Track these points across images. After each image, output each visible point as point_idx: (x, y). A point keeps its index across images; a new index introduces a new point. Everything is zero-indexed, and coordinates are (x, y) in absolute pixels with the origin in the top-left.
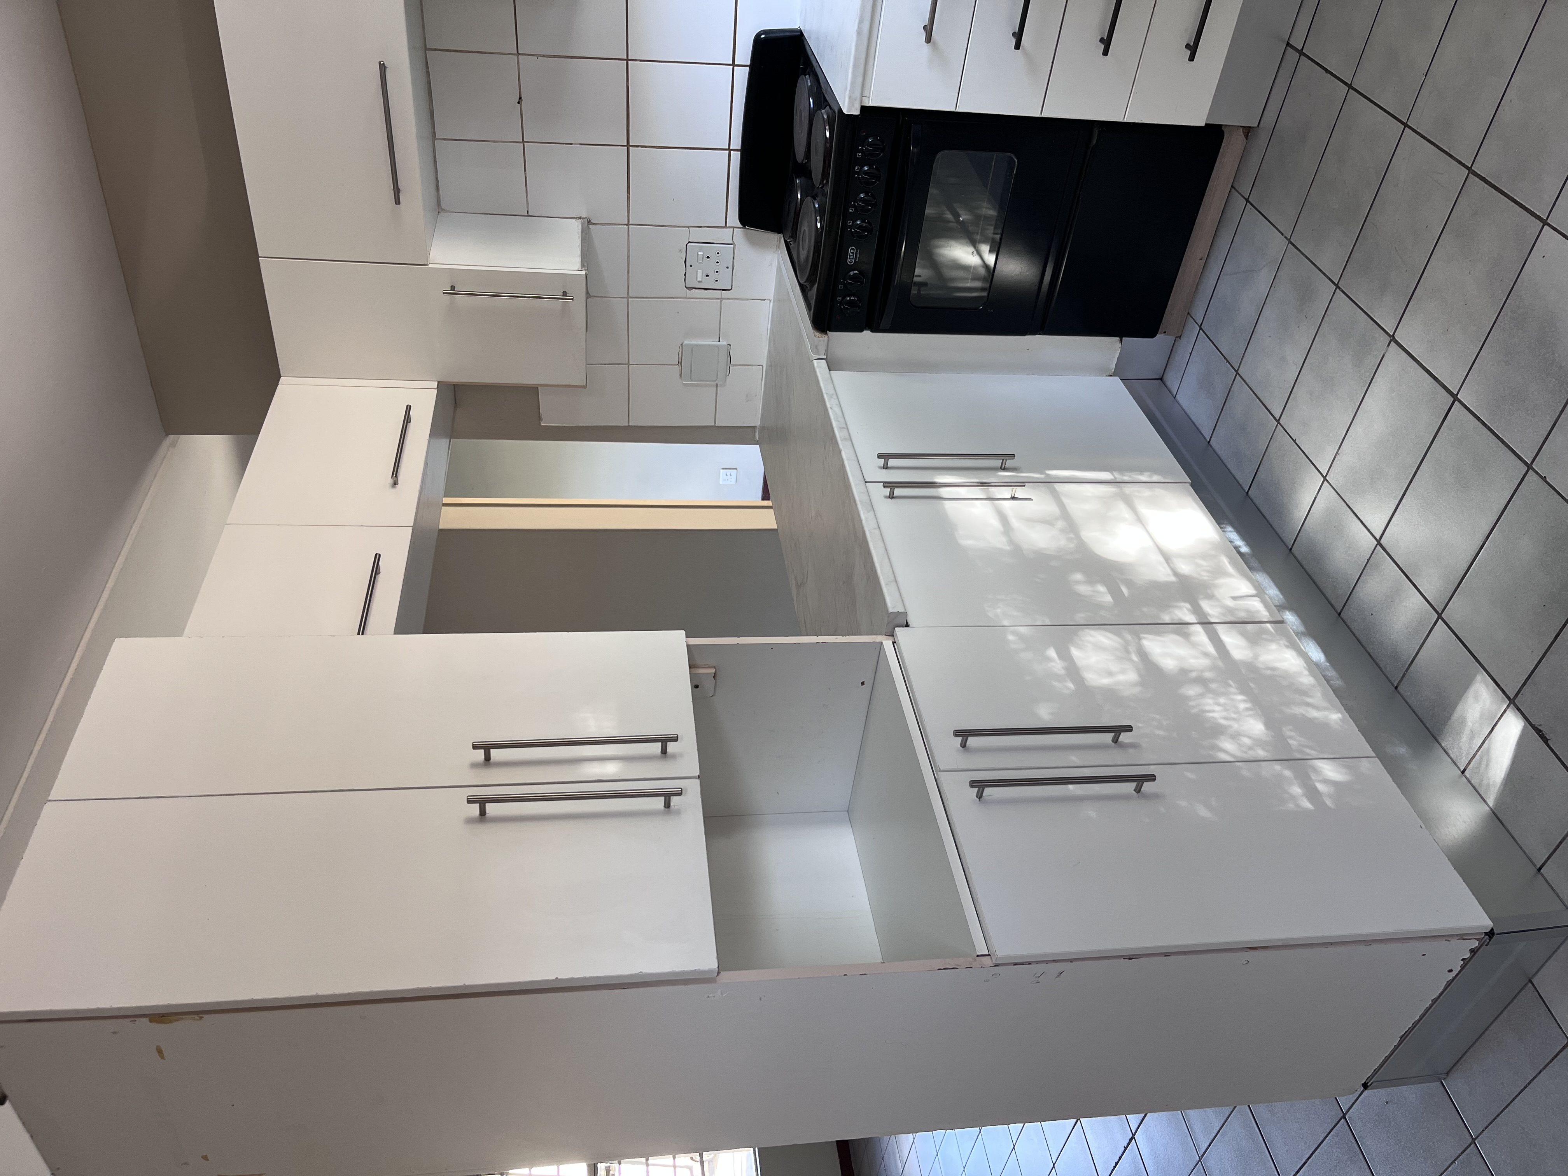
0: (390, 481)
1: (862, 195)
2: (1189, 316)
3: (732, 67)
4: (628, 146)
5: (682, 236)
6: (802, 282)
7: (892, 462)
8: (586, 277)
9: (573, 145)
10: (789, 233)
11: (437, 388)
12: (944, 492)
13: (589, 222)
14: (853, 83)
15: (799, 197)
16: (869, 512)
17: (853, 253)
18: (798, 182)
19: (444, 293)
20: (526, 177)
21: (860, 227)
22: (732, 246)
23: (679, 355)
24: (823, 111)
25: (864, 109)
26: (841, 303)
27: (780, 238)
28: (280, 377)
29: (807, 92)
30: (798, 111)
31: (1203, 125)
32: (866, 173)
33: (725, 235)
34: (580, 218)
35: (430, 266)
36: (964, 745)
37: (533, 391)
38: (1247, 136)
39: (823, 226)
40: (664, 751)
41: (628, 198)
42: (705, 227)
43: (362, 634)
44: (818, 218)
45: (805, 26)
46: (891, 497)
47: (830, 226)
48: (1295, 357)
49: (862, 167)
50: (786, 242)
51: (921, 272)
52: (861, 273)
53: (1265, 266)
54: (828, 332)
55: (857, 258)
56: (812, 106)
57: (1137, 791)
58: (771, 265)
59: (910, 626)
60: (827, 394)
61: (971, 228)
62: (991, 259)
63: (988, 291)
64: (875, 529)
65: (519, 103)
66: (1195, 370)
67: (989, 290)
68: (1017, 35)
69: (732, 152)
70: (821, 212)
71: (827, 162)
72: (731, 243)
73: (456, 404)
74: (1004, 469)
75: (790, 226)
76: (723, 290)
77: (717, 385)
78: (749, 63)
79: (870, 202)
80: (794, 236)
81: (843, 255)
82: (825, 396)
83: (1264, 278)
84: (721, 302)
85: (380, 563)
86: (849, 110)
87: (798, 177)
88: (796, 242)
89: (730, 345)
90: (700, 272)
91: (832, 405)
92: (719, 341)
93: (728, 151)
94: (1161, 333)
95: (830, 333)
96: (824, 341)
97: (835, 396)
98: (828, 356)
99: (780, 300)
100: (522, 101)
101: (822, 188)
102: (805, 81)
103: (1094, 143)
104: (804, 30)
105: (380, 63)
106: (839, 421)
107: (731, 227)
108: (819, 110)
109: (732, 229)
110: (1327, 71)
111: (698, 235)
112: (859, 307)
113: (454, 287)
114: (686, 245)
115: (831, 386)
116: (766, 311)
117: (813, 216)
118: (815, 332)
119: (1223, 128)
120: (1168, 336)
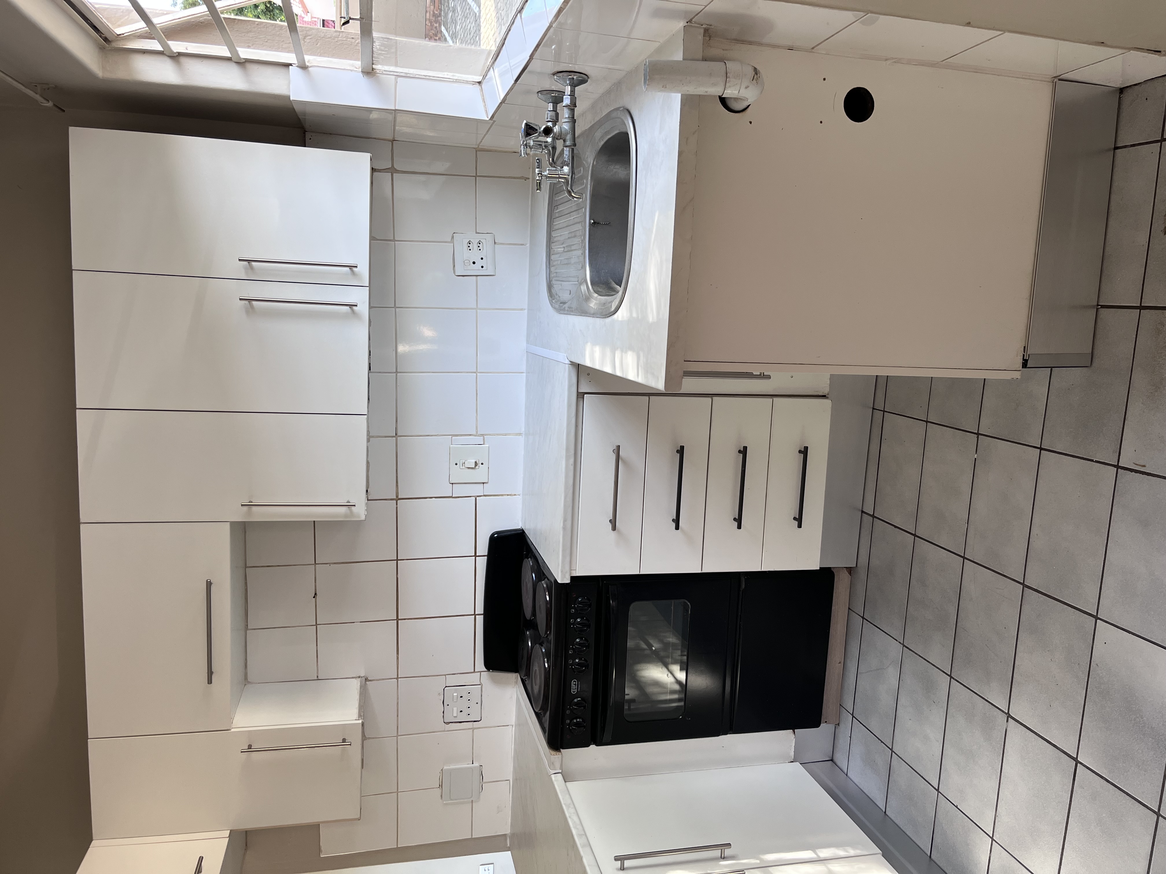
1: (578, 640)
2: (841, 707)
3: (474, 557)
4: (398, 620)
5: (441, 683)
6: (537, 711)
7: (627, 864)
8: (363, 724)
9: (355, 623)
10: (523, 672)
11: (229, 836)
13: (367, 680)
14: (563, 562)
15: (530, 645)
17: (575, 684)
18: (528, 633)
19: (242, 752)
20: (317, 651)
21: (578, 664)
22: (480, 686)
23: (439, 779)
24: (543, 582)
25: (572, 578)
26: (569, 725)
27: (517, 676)
28: (92, 840)
29: (530, 569)
30: (524, 584)
31: (817, 568)
32: (579, 623)
33: (474, 678)
34: (359, 677)
35: (233, 730)
37: (315, 828)
38: (850, 573)
39: (550, 666)
41: (398, 658)
42: (458, 673)
44: (546, 659)
45: (525, 527)
47: (554, 665)
48: (935, 736)
49: (576, 620)
50: (522, 680)
51: (630, 692)
52: (583, 699)
53: (890, 665)
54: (561, 749)
55: (579, 688)
56: (534, 579)
58: (511, 697)
60: (565, 804)
61: (662, 654)
62: (682, 676)
63: (683, 702)
65: (314, 597)
66: (857, 750)
67: (685, 700)
68: (675, 521)
69: (477, 616)
70: (547, 655)
71: (549, 618)
72: (479, 684)
73: (246, 848)
74: (723, 858)
75: (524, 667)
76: (474, 721)
77: (472, 801)
78: (486, 554)
79: (584, 645)
80: (528, 674)
81: (567, 687)
82: (564, 807)
83: (892, 674)
84: (473, 731)
86: (562, 580)
87: (528, 630)
88: (529, 679)
89: (482, 766)
90: (455, 709)
91: (570, 814)
92: (473, 763)
93: (474, 616)
94: (823, 723)
95: (563, 750)
96: (558, 758)
97: (572, 806)
98: (563, 770)
99: (520, 724)
100: (317, 595)
101: (547, 637)
102: (528, 562)
103: (743, 586)
104: (525, 529)
105: (207, 581)
106: (578, 829)
107: (478, 672)
108: (539, 581)
109: (479, 673)
110: (896, 527)
111: (452, 680)
112: (584, 727)
113: (251, 745)
114: (444, 689)
115: (568, 796)
116: (509, 735)
117: (542, 659)
118: (551, 751)
119: (832, 570)
120: (829, 725)
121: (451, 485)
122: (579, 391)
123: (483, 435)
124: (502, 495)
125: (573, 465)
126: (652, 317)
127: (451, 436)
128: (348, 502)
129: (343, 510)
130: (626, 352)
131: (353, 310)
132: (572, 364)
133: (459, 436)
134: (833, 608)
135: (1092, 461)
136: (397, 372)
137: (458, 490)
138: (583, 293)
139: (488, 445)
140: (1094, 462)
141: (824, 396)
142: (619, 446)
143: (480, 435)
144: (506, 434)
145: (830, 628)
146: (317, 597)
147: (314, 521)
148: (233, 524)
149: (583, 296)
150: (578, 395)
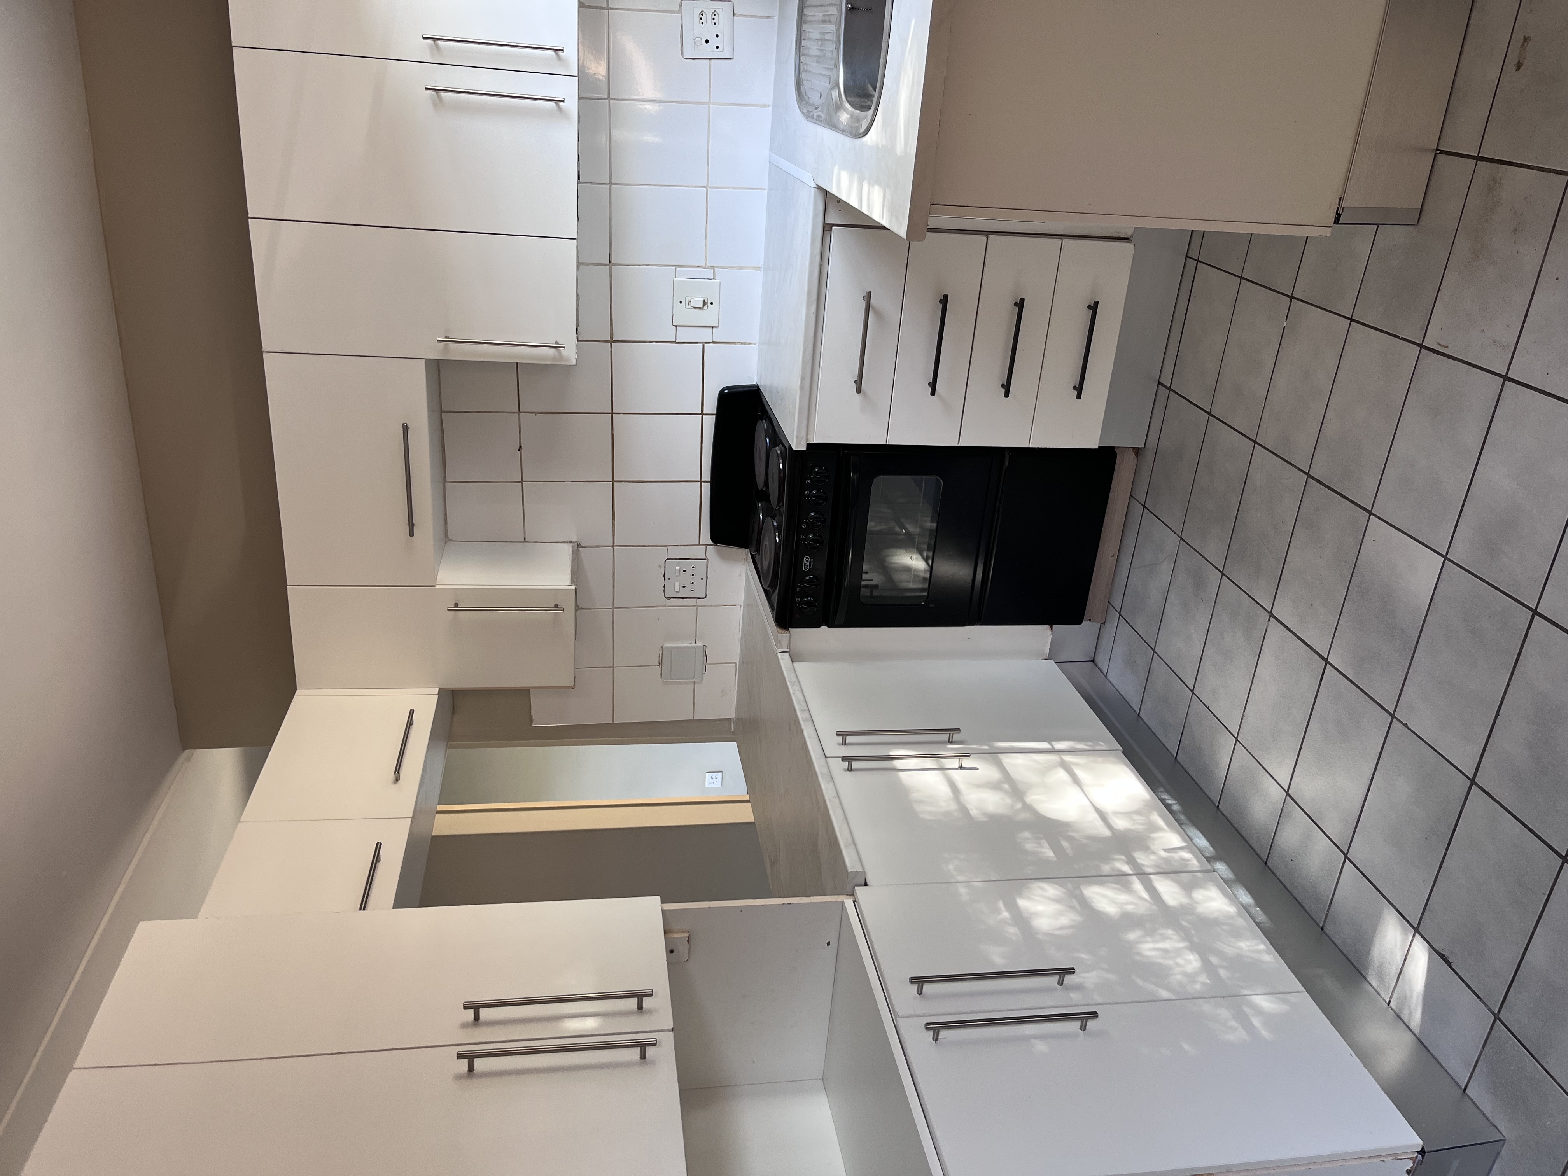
0: (392, 777)
1: (812, 514)
2: (1109, 605)
3: (701, 416)
4: (613, 481)
5: (661, 555)
6: (766, 588)
7: (849, 739)
8: (576, 591)
9: (565, 483)
10: (754, 548)
11: (438, 694)
12: (898, 764)
13: (579, 545)
14: (798, 426)
15: (761, 518)
16: (828, 783)
17: (807, 561)
18: (759, 505)
19: (448, 610)
20: (523, 511)
21: (812, 540)
22: (705, 561)
23: (659, 656)
24: (777, 448)
25: (810, 446)
26: (799, 603)
27: (748, 552)
28: (296, 689)
29: (764, 433)
30: (758, 449)
31: (1097, 447)
32: (814, 496)
33: (699, 552)
34: (571, 542)
35: (437, 587)
36: (920, 992)
37: (525, 694)
38: (1137, 455)
39: (781, 541)
40: (640, 1007)
41: (614, 524)
42: (681, 546)
43: (364, 910)
44: (777, 534)
45: (761, 382)
46: (850, 769)
47: (787, 540)
48: (1198, 637)
49: (811, 492)
50: (751, 555)
51: (870, 577)
52: (815, 577)
53: (1164, 559)
55: (812, 565)
56: (768, 444)
57: (1083, 1029)
58: (740, 575)
59: (869, 885)
60: (789, 681)
63: (927, 591)
64: (834, 797)
65: (519, 450)
66: (1120, 650)
67: (931, 589)
68: (931, 385)
69: (703, 483)
70: (779, 529)
71: (782, 489)
72: (704, 558)
73: (454, 711)
74: (952, 742)
75: (754, 543)
76: (699, 598)
77: (694, 682)
78: (715, 412)
79: (820, 520)
80: (758, 550)
81: (799, 563)
82: (789, 684)
83: (1165, 568)
84: (697, 608)
85: (381, 851)
86: (798, 446)
87: (760, 501)
88: (759, 554)
89: (706, 646)
90: (677, 584)
91: (795, 690)
92: (696, 643)
93: (699, 483)
94: (1087, 621)
95: (791, 629)
96: (786, 636)
97: (797, 684)
98: (791, 649)
99: (749, 605)
100: (522, 448)
101: (779, 509)
102: (762, 424)
103: (1007, 463)
104: (761, 385)
105: (403, 424)
106: (801, 705)
107: (704, 545)
108: (773, 447)
109: (705, 547)
110: (1191, 403)
111: (674, 552)
112: (816, 606)
113: (458, 604)
114: (665, 562)
115: (794, 675)
116: (736, 617)
117: (773, 532)
118: (778, 629)
119: (1115, 450)
120: (1094, 623)
121: (675, 327)
122: (826, 222)
123: (713, 267)
124: (735, 343)
125: (815, 313)
126: (900, 148)
127: (675, 267)
128: (557, 343)
129: (552, 351)
130: (873, 186)
131: (559, 107)
132: (819, 188)
133: (685, 268)
134: (1111, 495)
135: (1398, 337)
136: (611, 183)
137: (684, 335)
138: (834, 101)
139: (719, 281)
140: (1400, 339)
141: (1127, 239)
142: (871, 292)
143: (709, 268)
144: (741, 267)
145: (1104, 517)
146: (522, 450)
147: (517, 363)
148: (428, 362)
149: (833, 104)
150: (824, 227)
